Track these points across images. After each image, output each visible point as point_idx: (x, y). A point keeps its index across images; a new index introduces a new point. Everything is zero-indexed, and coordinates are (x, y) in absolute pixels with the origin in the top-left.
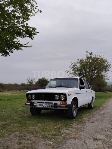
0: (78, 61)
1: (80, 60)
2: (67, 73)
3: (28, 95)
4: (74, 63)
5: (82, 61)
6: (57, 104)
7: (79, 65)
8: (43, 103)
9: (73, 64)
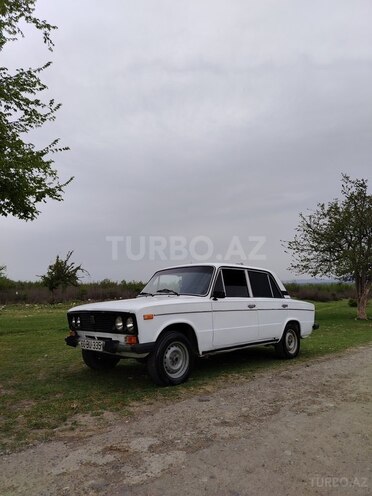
0: (319, 209)
1: (327, 208)
2: (288, 250)
3: (72, 316)
4: (310, 217)
5: (334, 209)
6: (118, 342)
7: (326, 220)
8: (93, 338)
9: (308, 219)
